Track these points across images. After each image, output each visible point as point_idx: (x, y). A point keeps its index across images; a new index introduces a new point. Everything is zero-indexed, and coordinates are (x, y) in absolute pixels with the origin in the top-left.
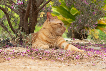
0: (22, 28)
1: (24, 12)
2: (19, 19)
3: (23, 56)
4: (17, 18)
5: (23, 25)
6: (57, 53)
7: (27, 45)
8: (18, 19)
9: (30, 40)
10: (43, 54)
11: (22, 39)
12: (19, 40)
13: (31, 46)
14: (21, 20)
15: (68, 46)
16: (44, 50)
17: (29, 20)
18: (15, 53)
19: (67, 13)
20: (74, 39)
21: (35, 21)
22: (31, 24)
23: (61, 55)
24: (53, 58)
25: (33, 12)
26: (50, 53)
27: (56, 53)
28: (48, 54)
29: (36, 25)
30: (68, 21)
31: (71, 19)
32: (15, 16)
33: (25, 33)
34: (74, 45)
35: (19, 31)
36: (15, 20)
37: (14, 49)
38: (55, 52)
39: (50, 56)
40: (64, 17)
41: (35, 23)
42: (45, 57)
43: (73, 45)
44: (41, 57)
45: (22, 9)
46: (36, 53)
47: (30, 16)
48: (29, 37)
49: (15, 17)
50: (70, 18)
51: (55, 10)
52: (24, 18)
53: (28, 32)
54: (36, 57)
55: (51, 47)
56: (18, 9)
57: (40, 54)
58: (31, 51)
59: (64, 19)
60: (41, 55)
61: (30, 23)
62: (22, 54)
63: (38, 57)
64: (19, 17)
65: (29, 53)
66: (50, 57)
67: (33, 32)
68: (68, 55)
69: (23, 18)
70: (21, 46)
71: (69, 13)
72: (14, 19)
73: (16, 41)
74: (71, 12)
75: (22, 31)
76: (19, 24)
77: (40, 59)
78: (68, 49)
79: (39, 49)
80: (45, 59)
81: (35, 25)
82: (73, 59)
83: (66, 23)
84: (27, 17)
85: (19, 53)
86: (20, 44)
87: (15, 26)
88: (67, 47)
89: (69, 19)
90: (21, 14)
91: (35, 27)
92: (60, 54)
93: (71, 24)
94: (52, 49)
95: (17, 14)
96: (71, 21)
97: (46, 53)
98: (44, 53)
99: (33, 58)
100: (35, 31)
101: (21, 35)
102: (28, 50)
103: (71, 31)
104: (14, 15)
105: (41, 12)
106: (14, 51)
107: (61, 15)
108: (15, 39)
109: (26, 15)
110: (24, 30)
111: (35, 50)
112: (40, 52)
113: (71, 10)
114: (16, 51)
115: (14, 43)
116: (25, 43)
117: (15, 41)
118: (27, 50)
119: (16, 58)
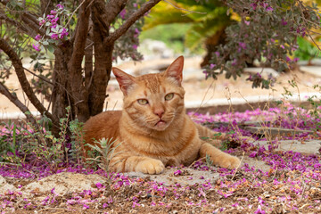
10: (148, 197)
23: (204, 195)
27: (187, 191)
41: (106, 77)
57: (140, 199)
60: (143, 205)
69: (65, 64)
92: (202, 192)
97: (156, 194)
98: (152, 194)
112: (137, 192)
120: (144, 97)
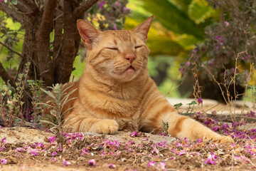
0: (32, 65)
1: (36, 13)
2: (21, 35)
3: (35, 156)
4: (15, 34)
5: (34, 56)
6: (144, 145)
7: (48, 122)
8: (19, 36)
9: (56, 105)
10: (99, 150)
11: (30, 100)
12: (22, 103)
13: (60, 123)
14: (26, 40)
15: (179, 122)
16: (103, 137)
17: (52, 39)
18: (8, 147)
19: (176, 16)
20: (200, 102)
21: (73, 44)
22: (60, 54)
23: (157, 152)
24: (131, 163)
25: (65, 14)
26: (123, 148)
27: (140, 147)
28: (117, 149)
29: (76, 55)
30: (181, 44)
31: (191, 37)
32: (7, 26)
33: (41, 81)
34: (201, 121)
35: (21, 76)
36: (6, 41)
37: (6, 135)
38: (138, 142)
39: (123, 156)
40: (169, 28)
41: (75, 50)
42: (106, 158)
43: (197, 119)
44: (93, 161)
45: (30, 5)
46: (78, 145)
47: (57, 26)
48: (54, 94)
49: (8, 29)
50: (188, 32)
51: (138, 5)
52: (38, 33)
53: (50, 78)
54: (76, 159)
55: (124, 128)
56: (16, 4)
57: (91, 150)
58: (62, 141)
59: (169, 36)
60: (92, 154)
61: (56, 49)
62: (30, 150)
63: (82, 158)
64: (20, 30)
65: (53, 147)
66: (123, 159)
67: (66, 79)
68: (182, 152)
69: (34, 35)
70: (27, 123)
71: (184, 15)
72: (5, 38)
73: (11, 108)
74: (190, 11)
75: (31, 76)
76: (20, 53)
77: (91, 164)
78: (181, 135)
79: (86, 135)
80: (106, 165)
81: (73, 55)
82: (198, 166)
83: (175, 50)
84: (48, 28)
85: (20, 145)
86: (25, 116)
87: (8, 59)
88: (178, 128)
89: (185, 36)
90: (28, 20)
91: (72, 63)
92: (155, 149)
93: (189, 52)
94: (129, 133)
95: (15, 20)
96: (191, 43)
97: (108, 147)
98: (105, 146)
99: (68, 163)
100: (74, 76)
101: (27, 89)
102: (50, 136)
103: (190, 74)
104: (5, 24)
105: (92, 12)
106: (6, 142)
107: (157, 25)
108: (8, 102)
109: (45, 24)
110: (38, 73)
111: (74, 138)
112: (88, 144)
113: (191, 6)
114: (11, 140)
115: (6, 116)
116: (40, 114)
117: (8, 108)
118: (48, 138)
119: (12, 163)
120: (113, 46)
